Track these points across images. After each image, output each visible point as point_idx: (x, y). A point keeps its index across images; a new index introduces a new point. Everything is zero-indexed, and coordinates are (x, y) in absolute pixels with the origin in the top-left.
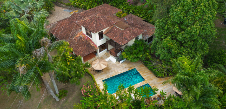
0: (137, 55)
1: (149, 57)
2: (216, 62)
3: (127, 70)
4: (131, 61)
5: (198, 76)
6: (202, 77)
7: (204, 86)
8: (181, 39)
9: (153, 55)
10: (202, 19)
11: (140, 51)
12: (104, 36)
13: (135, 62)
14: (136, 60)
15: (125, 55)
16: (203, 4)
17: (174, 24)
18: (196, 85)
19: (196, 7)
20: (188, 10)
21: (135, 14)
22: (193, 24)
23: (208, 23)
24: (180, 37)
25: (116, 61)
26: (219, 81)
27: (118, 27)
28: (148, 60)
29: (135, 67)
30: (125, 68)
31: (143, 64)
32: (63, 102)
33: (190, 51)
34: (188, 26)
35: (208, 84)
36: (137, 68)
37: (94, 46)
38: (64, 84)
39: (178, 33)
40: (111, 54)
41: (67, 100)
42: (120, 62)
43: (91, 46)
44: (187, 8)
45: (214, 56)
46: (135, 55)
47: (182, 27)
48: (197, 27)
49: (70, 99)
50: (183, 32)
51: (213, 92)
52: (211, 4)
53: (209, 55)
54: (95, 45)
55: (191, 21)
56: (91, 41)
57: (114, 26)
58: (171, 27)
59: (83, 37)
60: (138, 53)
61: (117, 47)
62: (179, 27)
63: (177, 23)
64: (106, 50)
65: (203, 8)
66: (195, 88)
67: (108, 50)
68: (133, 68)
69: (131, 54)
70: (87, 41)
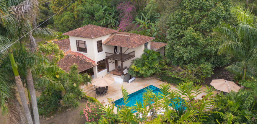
3: (141, 88)
12: (104, 47)
15: (136, 68)
25: (122, 81)
27: (121, 35)
29: (151, 84)
30: (138, 86)
31: (159, 80)
37: (90, 62)
38: (48, 119)
40: (113, 74)
42: (128, 82)
43: (86, 62)
54: (92, 60)
56: (86, 57)
57: (116, 35)
59: (73, 55)
60: (152, 62)
61: (123, 58)
64: (106, 70)
67: (108, 71)
68: (148, 85)
70: (79, 58)
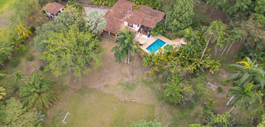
0: (159, 31)
1: (165, 31)
2: (196, 27)
3: (155, 40)
4: (157, 35)
5: (192, 35)
6: (193, 34)
7: (194, 37)
8: (181, 20)
9: (166, 30)
10: (188, 10)
11: (160, 29)
12: (139, 25)
13: (159, 35)
14: (159, 34)
15: (153, 33)
16: (188, 4)
17: (177, 13)
18: (192, 38)
19: (185, 5)
20: (182, 7)
21: (146, 5)
22: (185, 13)
23: (191, 11)
24: (180, 19)
25: (147, 37)
26: (198, 35)
27: (146, 19)
28: (164, 32)
32: (132, 64)
33: (185, 24)
34: (183, 14)
35: (195, 36)
36: (160, 38)
39: (179, 17)
41: (133, 62)
42: (149, 37)
44: (182, 6)
45: (194, 24)
46: (158, 32)
47: (181, 14)
48: (187, 14)
49: (134, 61)
50: (181, 17)
51: (197, 39)
52: (191, 3)
53: (193, 24)
54: (135, 31)
55: (184, 11)
56: (132, 29)
57: (144, 18)
58: (176, 15)
60: (159, 30)
62: (179, 14)
63: (178, 13)
65: (188, 5)
66: (192, 39)
67: (141, 33)
68: (157, 39)
69: (156, 31)
